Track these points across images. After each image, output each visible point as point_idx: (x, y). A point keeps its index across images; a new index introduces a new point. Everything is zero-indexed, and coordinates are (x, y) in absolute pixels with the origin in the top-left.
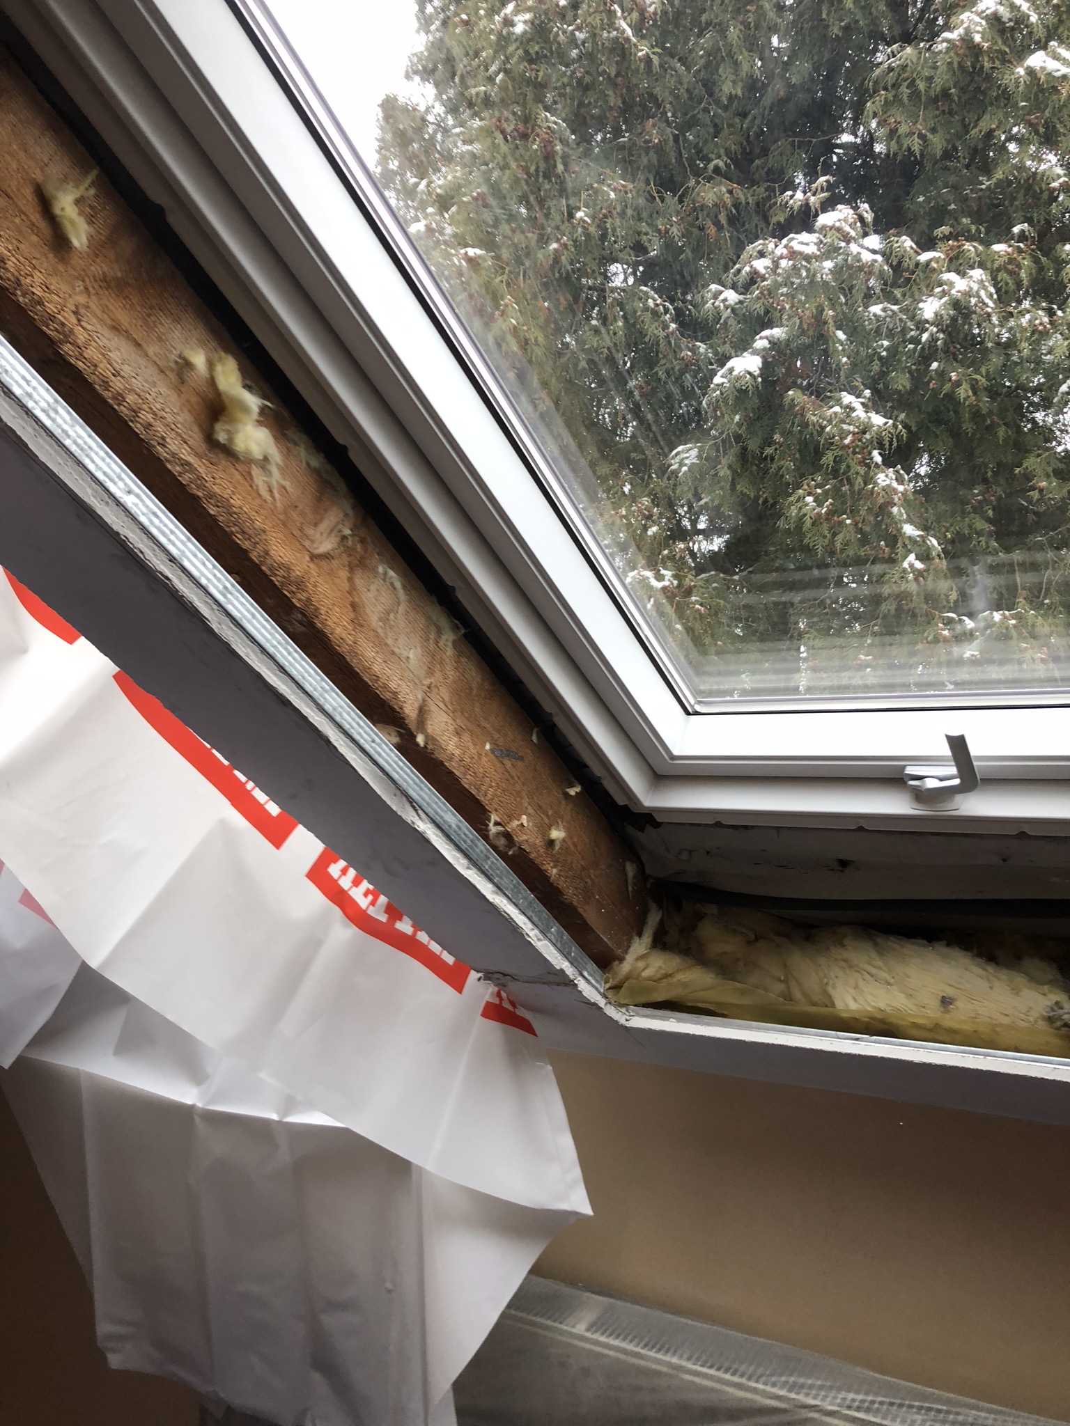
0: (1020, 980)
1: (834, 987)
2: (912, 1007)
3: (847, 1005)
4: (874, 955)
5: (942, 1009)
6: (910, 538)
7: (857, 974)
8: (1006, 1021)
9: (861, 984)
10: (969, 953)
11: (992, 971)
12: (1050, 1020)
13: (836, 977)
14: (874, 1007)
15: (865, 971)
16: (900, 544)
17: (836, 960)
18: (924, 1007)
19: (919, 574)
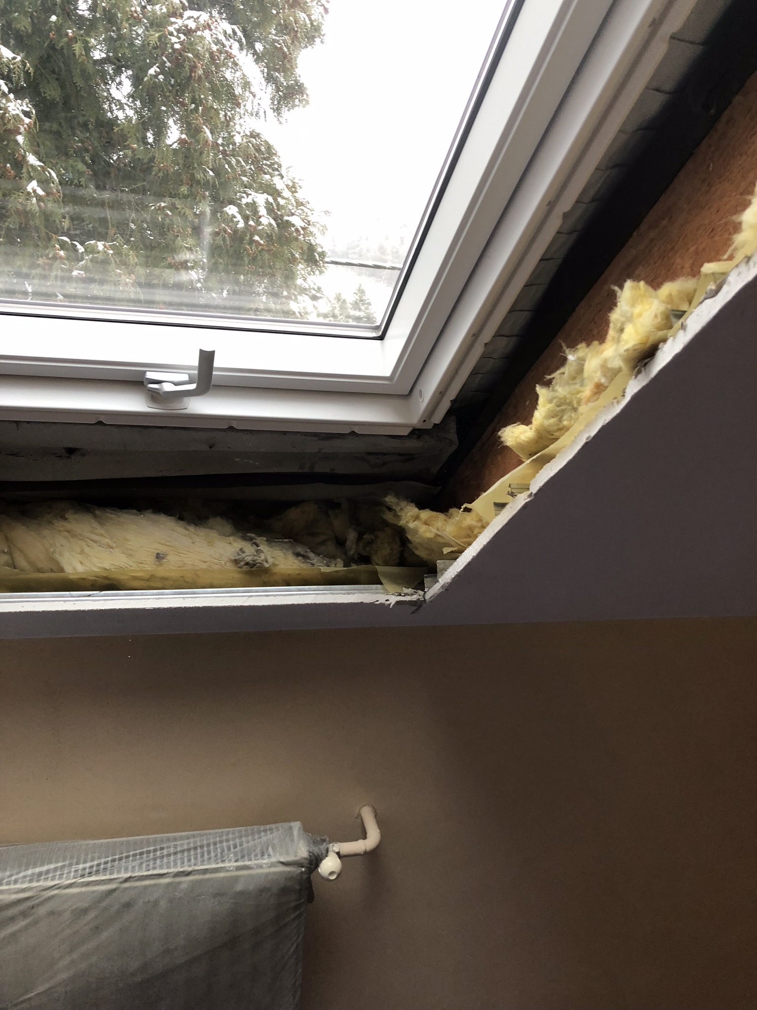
0: (213, 534)
1: (61, 554)
2: (132, 564)
3: (74, 568)
4: (95, 525)
5: (157, 563)
6: (32, 166)
7: (82, 541)
8: (204, 566)
9: (87, 549)
10: (173, 518)
11: (193, 530)
12: (236, 562)
13: (62, 545)
14: (100, 568)
15: (88, 538)
16: (24, 170)
17: (60, 531)
18: (141, 563)
19: (40, 199)
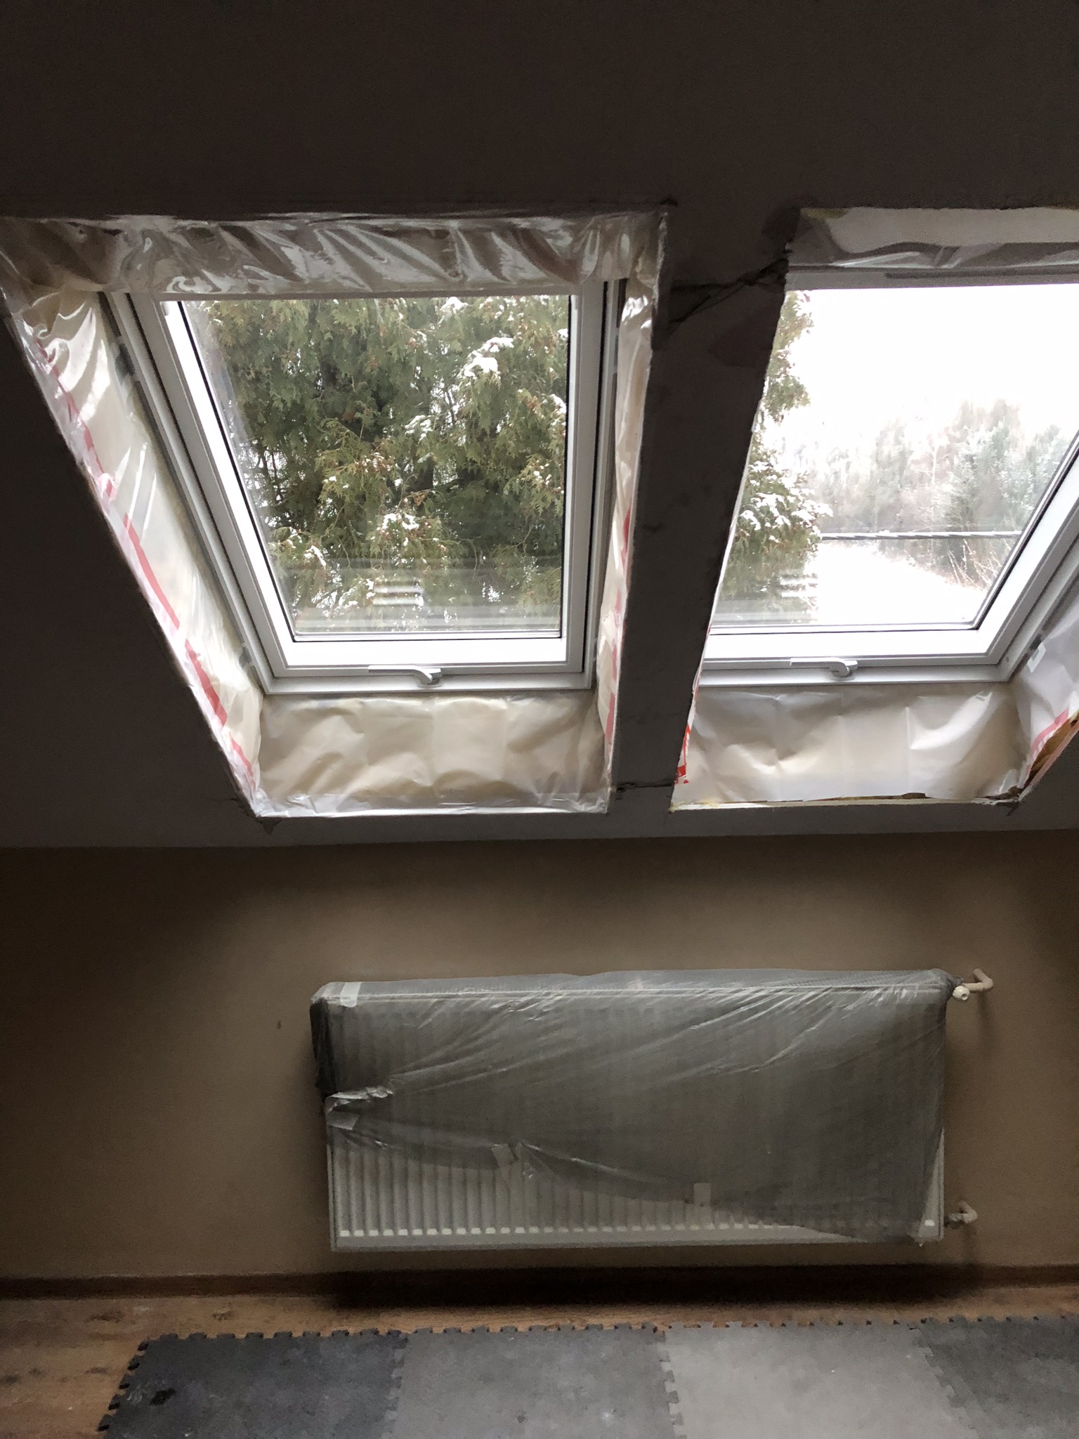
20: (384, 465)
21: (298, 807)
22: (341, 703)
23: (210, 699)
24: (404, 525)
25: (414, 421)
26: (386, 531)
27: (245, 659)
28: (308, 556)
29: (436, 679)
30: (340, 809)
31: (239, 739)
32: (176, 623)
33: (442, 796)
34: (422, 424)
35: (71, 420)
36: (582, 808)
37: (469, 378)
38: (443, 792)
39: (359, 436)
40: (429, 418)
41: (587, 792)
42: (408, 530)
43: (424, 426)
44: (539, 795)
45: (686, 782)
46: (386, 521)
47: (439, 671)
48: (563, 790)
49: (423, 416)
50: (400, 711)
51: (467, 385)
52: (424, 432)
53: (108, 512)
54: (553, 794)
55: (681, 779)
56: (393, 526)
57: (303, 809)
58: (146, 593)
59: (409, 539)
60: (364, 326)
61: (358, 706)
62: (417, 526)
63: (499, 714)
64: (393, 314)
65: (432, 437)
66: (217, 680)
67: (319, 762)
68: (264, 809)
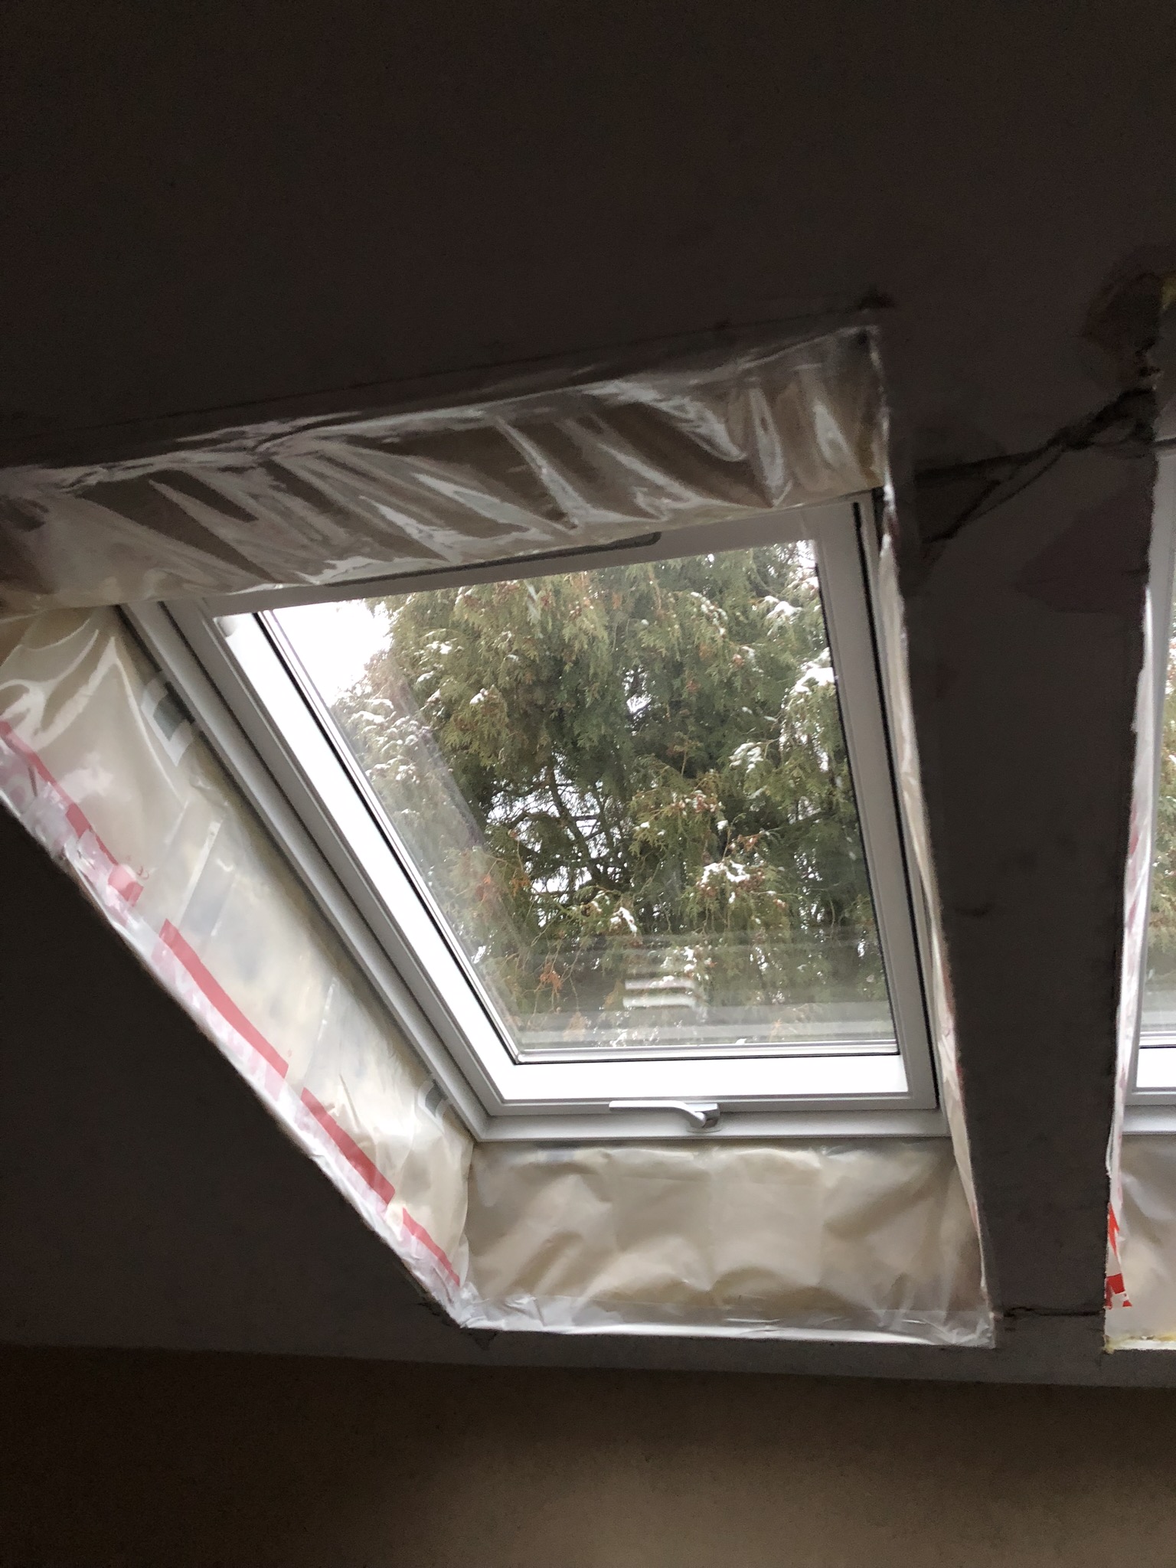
20: (706, 805)
21: (520, 1314)
22: (579, 1155)
23: (360, 1168)
24: (730, 876)
25: (739, 750)
26: (707, 885)
27: (437, 1096)
28: (615, 920)
29: (712, 1119)
30: (578, 1321)
31: (423, 1216)
32: (279, 1065)
33: (728, 1307)
34: (749, 753)
35: (36, 793)
36: (953, 1337)
37: (801, 694)
38: (727, 1301)
39: (681, 772)
40: (757, 746)
41: (959, 1309)
42: (735, 882)
43: (752, 756)
44: (880, 1312)
45: (1126, 1304)
46: (706, 874)
47: (715, 1107)
48: (918, 1306)
49: (751, 744)
50: (659, 1170)
51: (798, 702)
52: (752, 763)
53: (123, 923)
54: (903, 1311)
55: (1116, 1298)
56: (717, 879)
57: (525, 1318)
58: (210, 1032)
59: (736, 895)
60: (676, 646)
61: (601, 1160)
62: (748, 876)
63: (807, 1177)
64: (710, 629)
65: (762, 766)
66: (368, 1138)
67: (549, 1245)
68: (472, 1316)
